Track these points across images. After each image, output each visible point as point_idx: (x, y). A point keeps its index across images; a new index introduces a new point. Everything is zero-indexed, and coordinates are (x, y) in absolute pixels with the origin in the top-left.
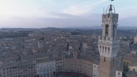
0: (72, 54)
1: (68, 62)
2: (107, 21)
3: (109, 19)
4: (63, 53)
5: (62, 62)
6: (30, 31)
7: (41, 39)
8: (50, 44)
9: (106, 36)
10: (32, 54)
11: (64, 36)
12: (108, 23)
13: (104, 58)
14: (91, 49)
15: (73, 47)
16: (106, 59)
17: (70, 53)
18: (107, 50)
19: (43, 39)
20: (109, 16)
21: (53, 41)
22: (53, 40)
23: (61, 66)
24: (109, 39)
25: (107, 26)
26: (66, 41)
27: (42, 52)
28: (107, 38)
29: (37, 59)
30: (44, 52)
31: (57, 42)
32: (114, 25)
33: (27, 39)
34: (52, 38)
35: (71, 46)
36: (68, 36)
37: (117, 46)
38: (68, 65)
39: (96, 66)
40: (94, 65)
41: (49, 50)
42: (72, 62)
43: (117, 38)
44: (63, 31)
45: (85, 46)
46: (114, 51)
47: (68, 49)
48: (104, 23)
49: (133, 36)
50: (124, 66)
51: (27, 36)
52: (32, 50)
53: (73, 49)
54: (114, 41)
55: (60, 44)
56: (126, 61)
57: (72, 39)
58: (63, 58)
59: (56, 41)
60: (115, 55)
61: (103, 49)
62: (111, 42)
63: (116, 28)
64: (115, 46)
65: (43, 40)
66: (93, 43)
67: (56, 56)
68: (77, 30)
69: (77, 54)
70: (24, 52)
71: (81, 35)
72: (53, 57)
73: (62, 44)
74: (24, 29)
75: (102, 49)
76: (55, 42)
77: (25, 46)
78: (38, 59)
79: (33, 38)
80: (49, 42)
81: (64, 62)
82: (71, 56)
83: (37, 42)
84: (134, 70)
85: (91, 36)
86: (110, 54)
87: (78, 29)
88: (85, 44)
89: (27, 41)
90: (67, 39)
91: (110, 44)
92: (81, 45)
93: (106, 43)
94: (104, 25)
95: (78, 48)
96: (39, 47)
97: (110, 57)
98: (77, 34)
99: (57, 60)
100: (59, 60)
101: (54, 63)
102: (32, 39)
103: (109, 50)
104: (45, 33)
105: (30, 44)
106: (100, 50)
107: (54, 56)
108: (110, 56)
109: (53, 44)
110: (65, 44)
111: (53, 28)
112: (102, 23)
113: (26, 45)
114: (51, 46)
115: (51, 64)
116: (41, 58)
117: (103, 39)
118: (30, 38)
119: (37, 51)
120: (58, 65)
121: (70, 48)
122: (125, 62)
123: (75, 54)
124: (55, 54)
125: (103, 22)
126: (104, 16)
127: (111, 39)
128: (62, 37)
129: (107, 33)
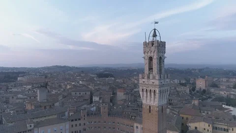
0: (99, 109)
1: (92, 122)
2: (150, 52)
3: (153, 48)
4: (83, 107)
5: (82, 124)
6: (19, 73)
7: (42, 86)
8: (60, 94)
9: (150, 73)
10: (26, 112)
11: (85, 79)
12: (152, 54)
13: (148, 107)
14: (130, 100)
15: (100, 98)
16: (152, 108)
17: (95, 108)
18: (152, 94)
19: (45, 86)
20: (153, 44)
21: (64, 90)
22: (64, 87)
23: (80, 131)
24: (154, 78)
25: (151, 59)
26: (88, 88)
27: (45, 107)
28: (151, 76)
29: (35, 120)
30: (48, 108)
31: (72, 90)
32: (160, 58)
33: (15, 87)
34: (62, 84)
35: (97, 96)
36: (91, 80)
37: (166, 88)
38: (92, 128)
39: (139, 126)
40: (135, 125)
41: (57, 104)
42: (99, 122)
43: (166, 76)
44: (82, 72)
45: (121, 95)
46: (163, 96)
47: (91, 102)
48: (146, 54)
49: (195, 79)
50: (183, 124)
51: (14, 82)
52: (25, 106)
53: (101, 102)
54: (162, 81)
55: (78, 93)
56: (185, 116)
57: (100, 84)
58: (83, 117)
59: (70, 88)
60: (165, 102)
61: (147, 94)
62: (157, 82)
63: (164, 61)
64: (164, 88)
65: (46, 88)
66: (133, 91)
67: (71, 114)
68: (106, 69)
69: (107, 108)
70: (8, 110)
71: (113, 79)
72: (64, 115)
73: (82, 94)
74: (8, 69)
75: (145, 93)
76: (68, 90)
77: (11, 100)
78: (38, 120)
79: (26, 84)
80: (57, 91)
81: (84, 124)
82: (98, 113)
83: (34, 91)
84: (196, 128)
85: (129, 79)
86: (157, 100)
87: (109, 69)
88: (120, 91)
89: (14, 90)
90: (89, 85)
91: (156, 85)
92: (114, 94)
93: (150, 83)
94: (147, 58)
95: (109, 99)
96: (38, 100)
97: (157, 105)
98: (107, 76)
99: (72, 121)
100: (76, 120)
101: (67, 126)
102: (25, 86)
103: (155, 95)
104: (49, 75)
105: (20, 96)
106: (143, 96)
107: (66, 113)
108: (157, 102)
109: (65, 94)
110: (86, 93)
111: (65, 67)
112: (144, 55)
113: (13, 97)
114: (60, 98)
115: (61, 127)
116: (43, 119)
117: (146, 77)
118: (21, 85)
119: (35, 106)
120: (75, 129)
121: (96, 99)
122: (183, 118)
123: (104, 109)
124: (69, 110)
125: (144, 53)
126: (146, 44)
127: (157, 77)
128: (81, 82)
129: (151, 69)
